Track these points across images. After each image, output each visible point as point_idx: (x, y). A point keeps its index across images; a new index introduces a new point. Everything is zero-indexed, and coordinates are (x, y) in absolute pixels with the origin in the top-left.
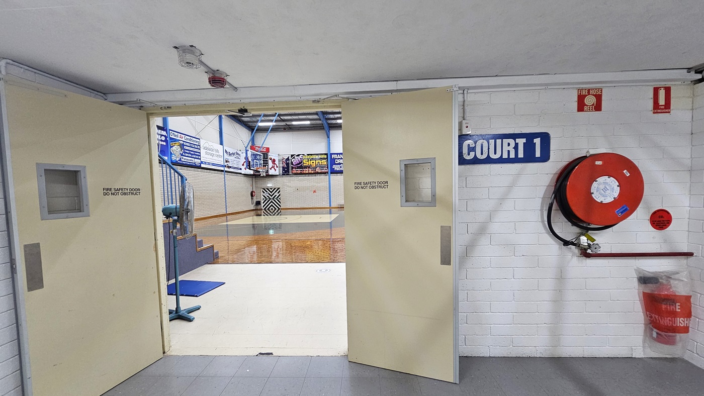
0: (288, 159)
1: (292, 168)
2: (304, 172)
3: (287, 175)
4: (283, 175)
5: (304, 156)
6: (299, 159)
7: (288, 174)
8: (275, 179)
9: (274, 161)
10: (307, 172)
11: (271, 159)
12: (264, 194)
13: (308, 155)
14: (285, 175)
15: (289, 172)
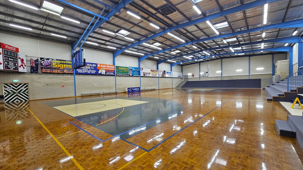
0: (37, 60)
1: (42, 68)
2: (54, 72)
3: (35, 73)
4: (31, 73)
5: (53, 61)
6: (49, 62)
7: (37, 73)
8: (22, 76)
9: (22, 60)
10: (56, 72)
11: (20, 58)
12: (6, 89)
13: (57, 60)
14: (33, 73)
15: (37, 71)
